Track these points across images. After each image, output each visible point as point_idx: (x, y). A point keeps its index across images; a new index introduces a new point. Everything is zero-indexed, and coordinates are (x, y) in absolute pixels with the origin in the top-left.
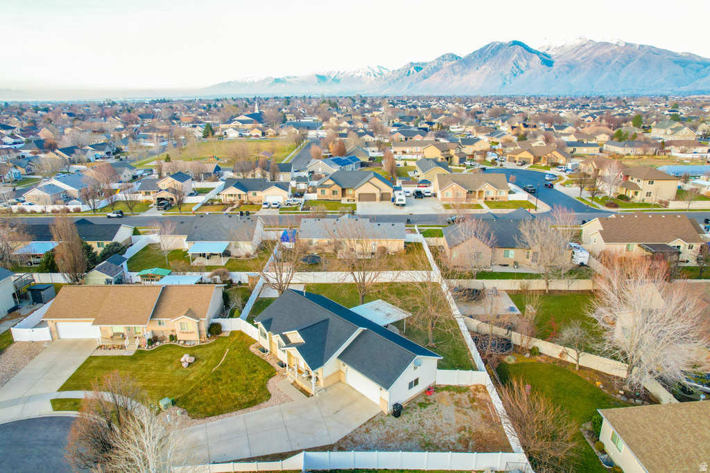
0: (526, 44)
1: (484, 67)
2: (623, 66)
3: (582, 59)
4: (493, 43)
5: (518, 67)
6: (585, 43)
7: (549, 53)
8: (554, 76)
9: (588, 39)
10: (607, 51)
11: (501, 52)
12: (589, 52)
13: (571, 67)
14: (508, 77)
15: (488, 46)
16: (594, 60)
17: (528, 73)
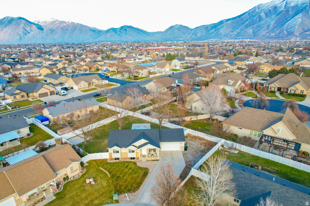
0: (27, 19)
1: (6, 30)
2: (73, 31)
3: (56, 27)
4: (8, 17)
5: (26, 30)
6: (55, 21)
7: (40, 24)
8: (46, 35)
9: (56, 19)
10: (65, 25)
11: (14, 22)
12: (58, 24)
13: (52, 31)
14: (22, 35)
15: (5, 18)
16: (61, 28)
17: (32, 33)
